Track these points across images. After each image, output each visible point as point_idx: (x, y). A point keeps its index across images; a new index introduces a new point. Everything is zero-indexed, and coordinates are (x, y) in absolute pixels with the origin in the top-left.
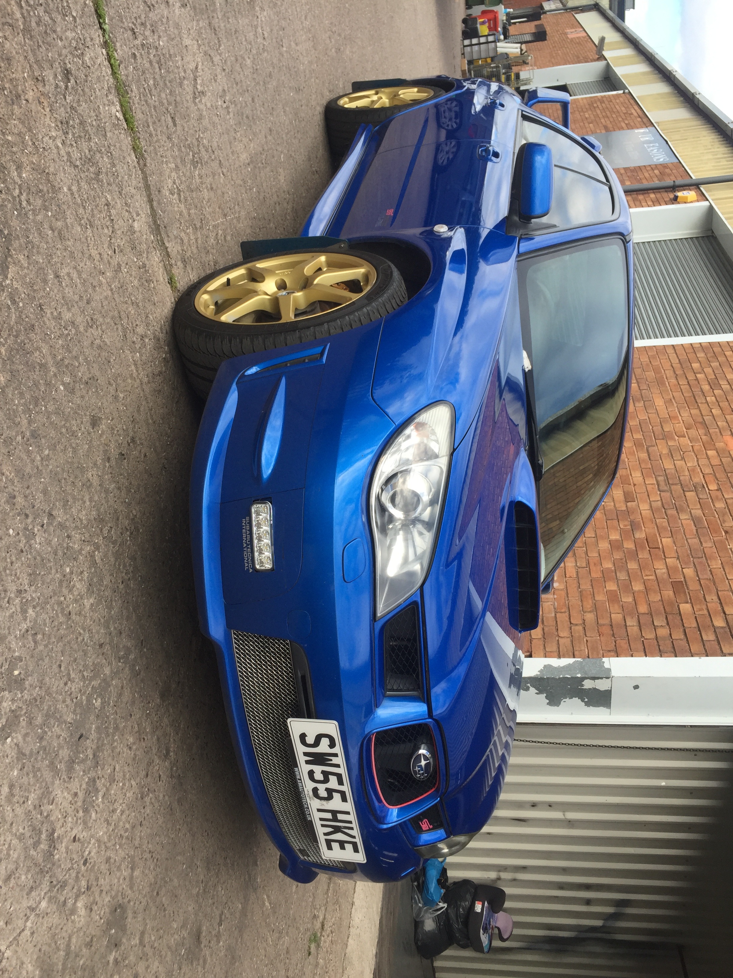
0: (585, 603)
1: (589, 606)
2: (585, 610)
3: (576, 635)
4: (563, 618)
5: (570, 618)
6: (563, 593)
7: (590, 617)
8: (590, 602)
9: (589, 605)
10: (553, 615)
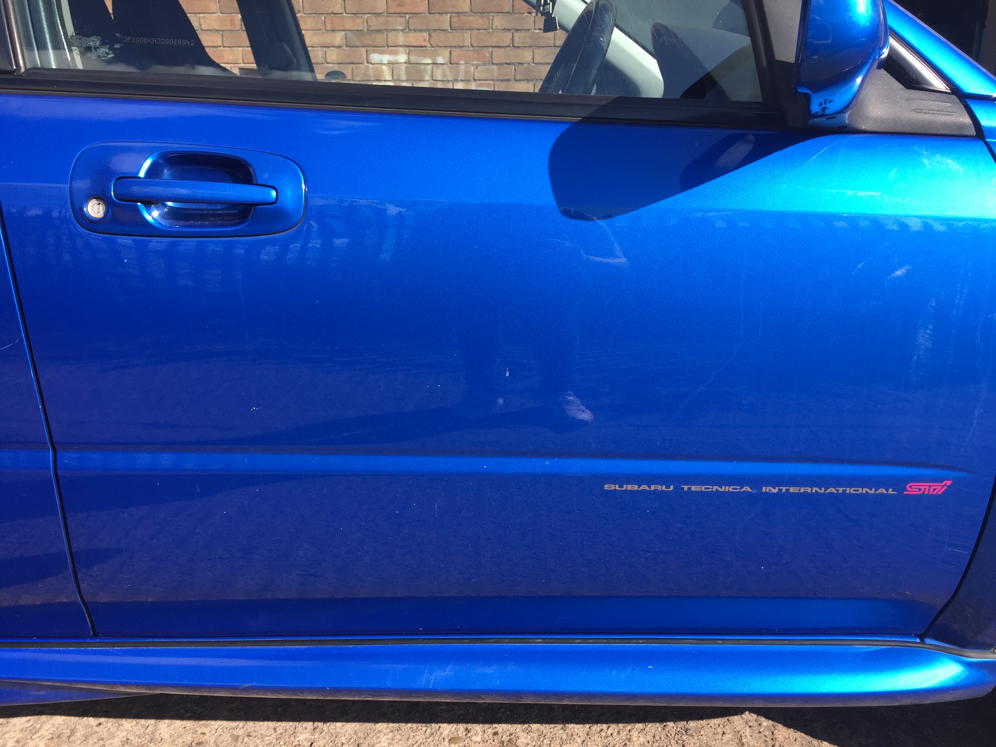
0: (475, 26)
1: (480, 21)
2: (486, 26)
3: (528, 41)
4: (499, 55)
5: (499, 47)
6: (455, 52)
7: (498, 22)
8: (471, 18)
9: (477, 21)
10: (495, 67)
